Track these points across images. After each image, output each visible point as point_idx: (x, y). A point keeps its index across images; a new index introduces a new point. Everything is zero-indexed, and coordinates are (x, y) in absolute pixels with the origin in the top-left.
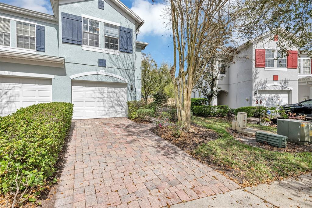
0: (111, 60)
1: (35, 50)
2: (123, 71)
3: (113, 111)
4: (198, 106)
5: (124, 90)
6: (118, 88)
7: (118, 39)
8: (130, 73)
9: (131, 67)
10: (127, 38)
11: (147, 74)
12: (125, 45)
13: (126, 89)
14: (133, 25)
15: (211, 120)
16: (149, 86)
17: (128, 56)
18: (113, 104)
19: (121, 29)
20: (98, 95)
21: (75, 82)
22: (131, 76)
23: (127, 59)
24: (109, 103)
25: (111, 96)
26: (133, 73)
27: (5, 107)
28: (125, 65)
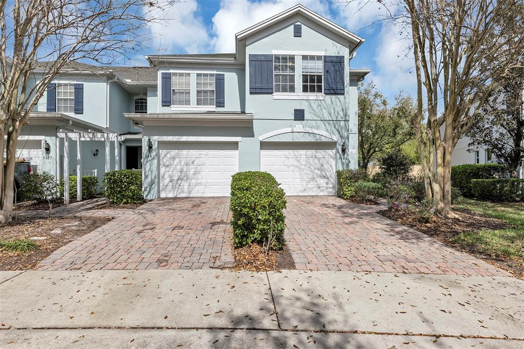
0: (311, 109)
1: (215, 106)
2: (329, 124)
3: (314, 186)
4: (481, 180)
5: (332, 152)
6: (321, 151)
7: (321, 76)
8: (340, 125)
9: (342, 115)
10: (336, 72)
11: (366, 122)
12: (332, 83)
13: (334, 151)
14: (345, 50)
15: (511, 207)
16: (371, 144)
17: (337, 100)
18: (313, 176)
19: (327, 60)
20: (293, 161)
21: (265, 145)
22: (341, 130)
23: (336, 105)
24: (309, 174)
25: (311, 162)
26: (345, 125)
27: (192, 179)
28: (333, 115)
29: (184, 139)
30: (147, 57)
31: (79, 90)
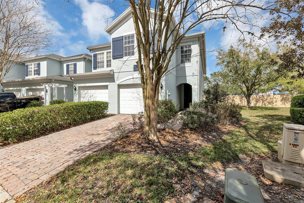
29: (87, 85)
30: (86, 48)
31: (75, 65)
